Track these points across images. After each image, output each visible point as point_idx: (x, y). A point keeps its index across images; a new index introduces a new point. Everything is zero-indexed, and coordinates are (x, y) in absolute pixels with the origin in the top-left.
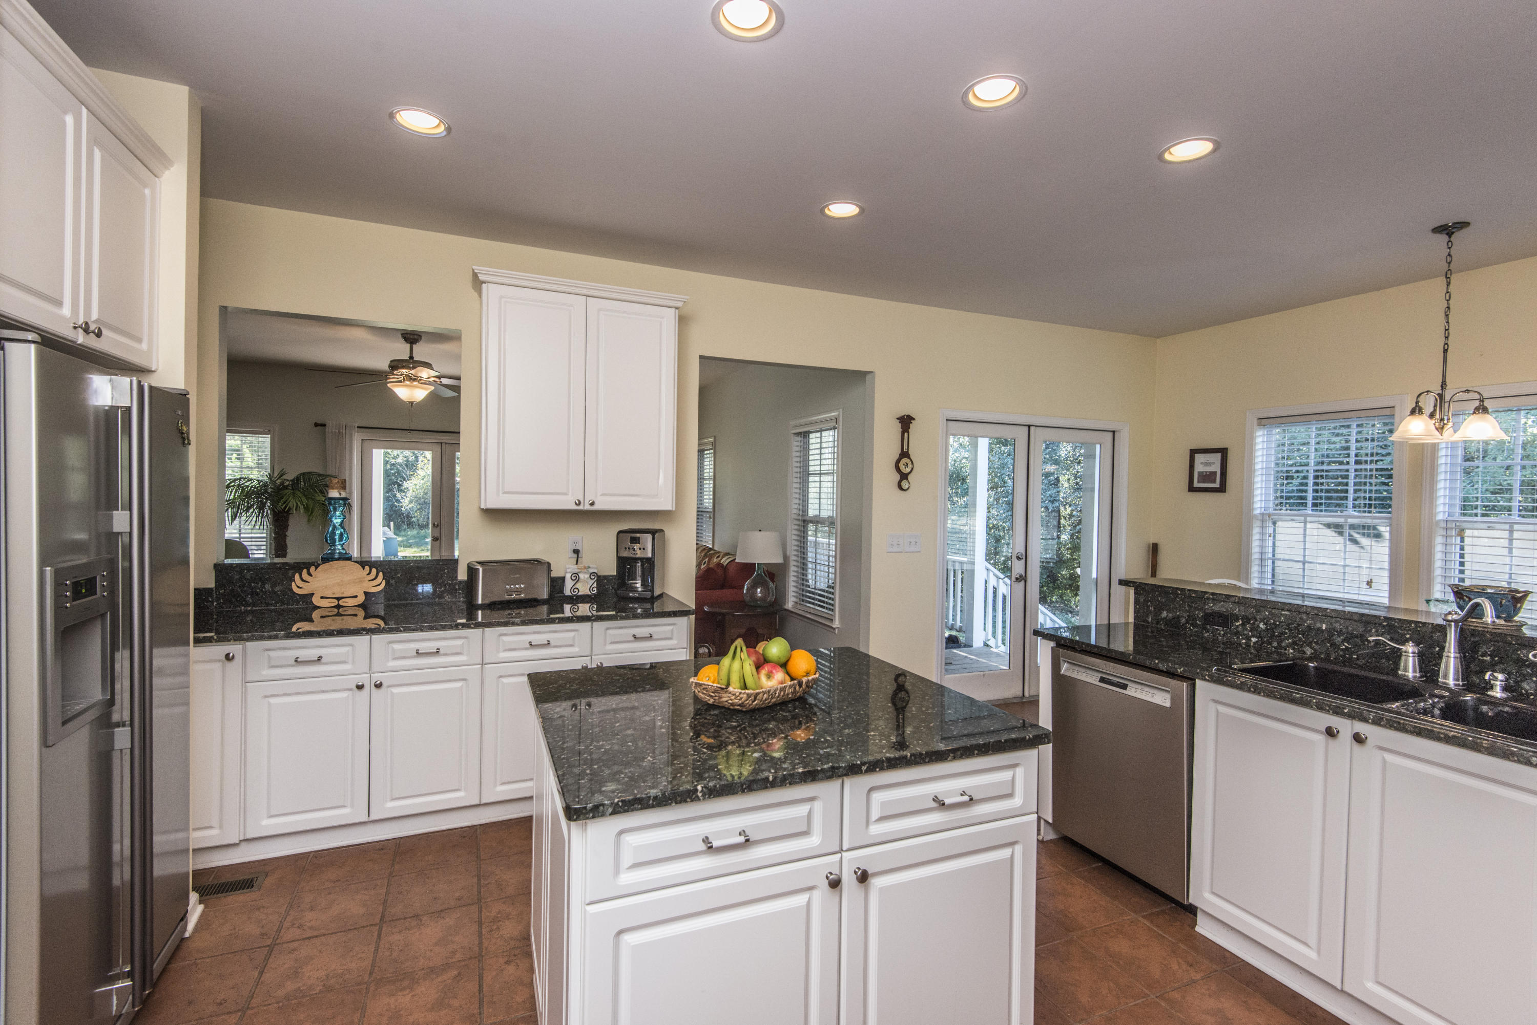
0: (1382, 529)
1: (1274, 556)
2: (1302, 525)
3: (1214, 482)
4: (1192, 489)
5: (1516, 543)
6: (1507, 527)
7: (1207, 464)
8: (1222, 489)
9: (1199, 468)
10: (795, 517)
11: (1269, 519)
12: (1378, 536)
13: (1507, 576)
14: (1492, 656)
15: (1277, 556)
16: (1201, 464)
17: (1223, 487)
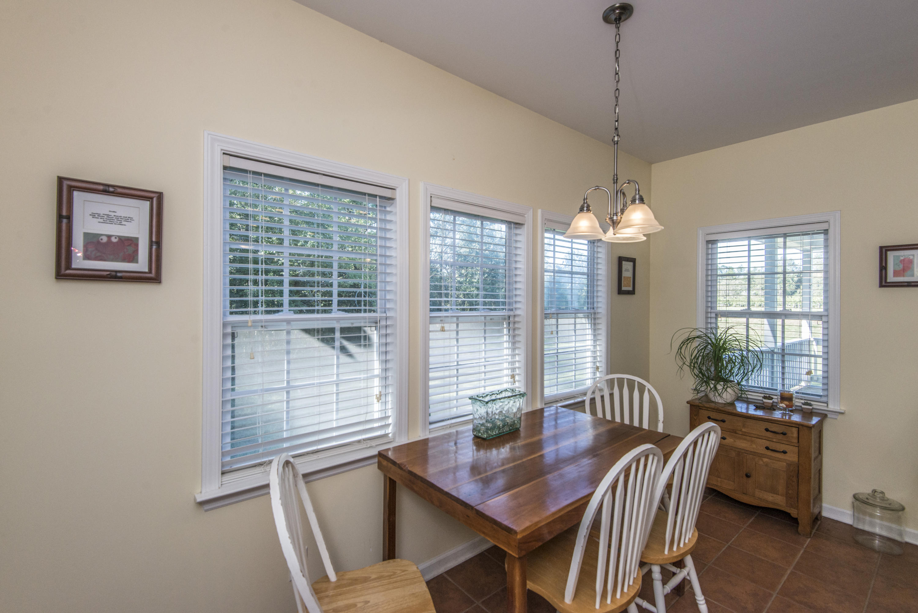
6: (455, 320)
12: (366, 341)
13: (456, 364)
16: (93, 215)
17: (154, 271)
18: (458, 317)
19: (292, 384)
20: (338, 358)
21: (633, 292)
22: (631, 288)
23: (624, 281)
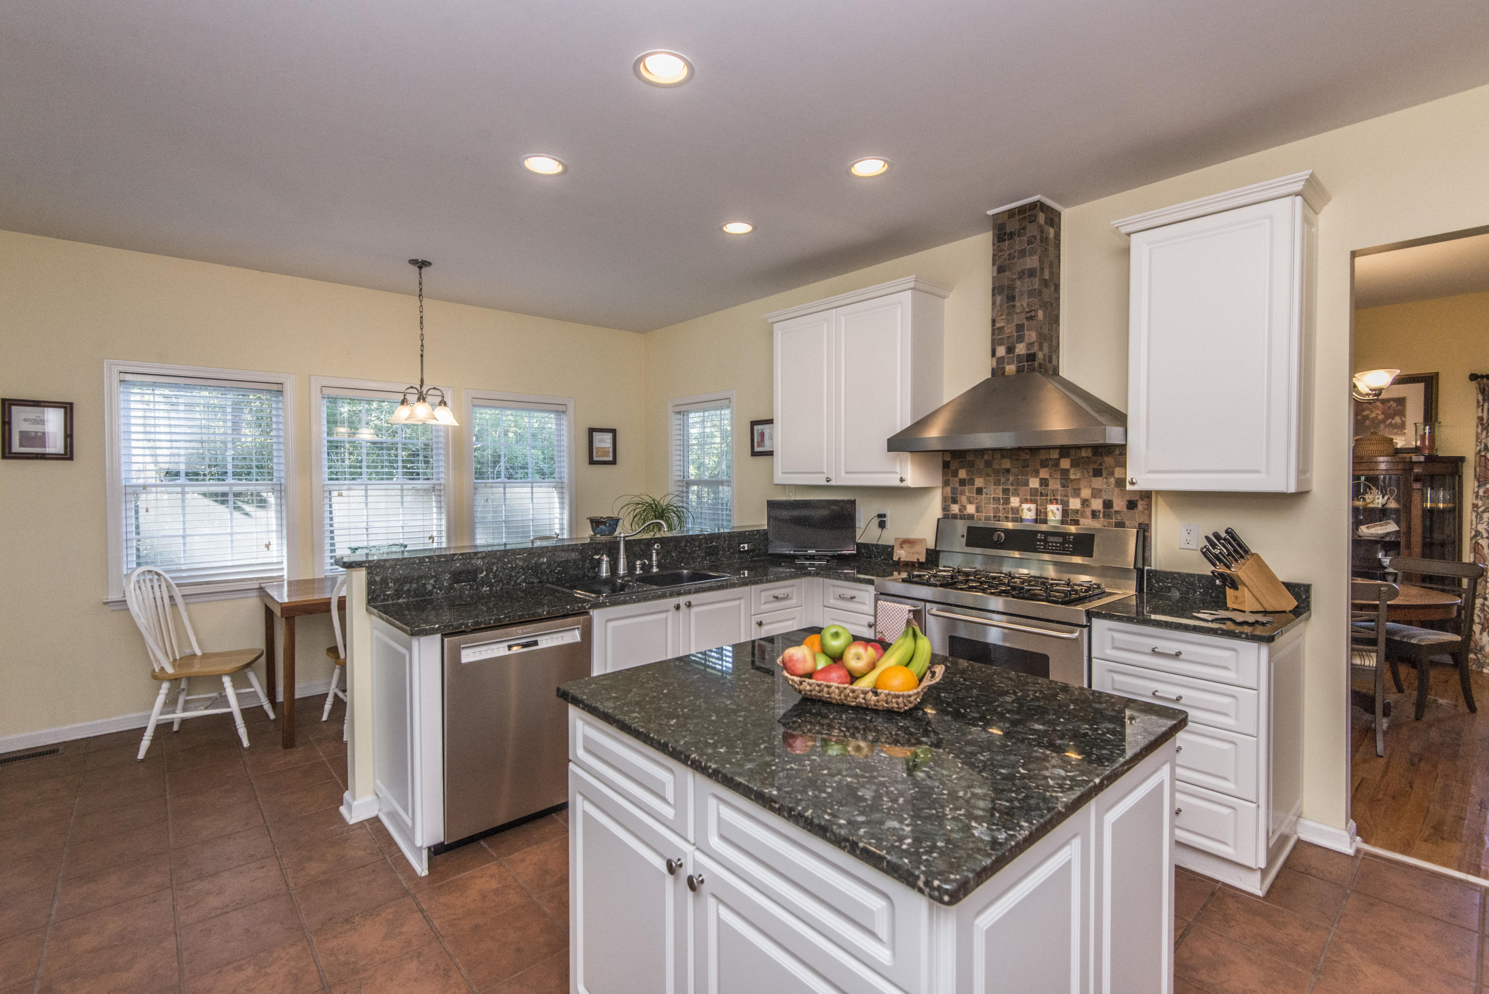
0: (266, 496)
1: (138, 534)
2: (179, 496)
4: (9, 455)
5: (370, 499)
6: (363, 487)
7: (36, 422)
8: (67, 457)
12: (262, 503)
13: (365, 524)
15: (145, 534)
16: (25, 420)
17: (68, 453)
18: (366, 485)
19: (188, 532)
20: (231, 514)
21: (614, 462)
22: (610, 458)
23: (597, 452)
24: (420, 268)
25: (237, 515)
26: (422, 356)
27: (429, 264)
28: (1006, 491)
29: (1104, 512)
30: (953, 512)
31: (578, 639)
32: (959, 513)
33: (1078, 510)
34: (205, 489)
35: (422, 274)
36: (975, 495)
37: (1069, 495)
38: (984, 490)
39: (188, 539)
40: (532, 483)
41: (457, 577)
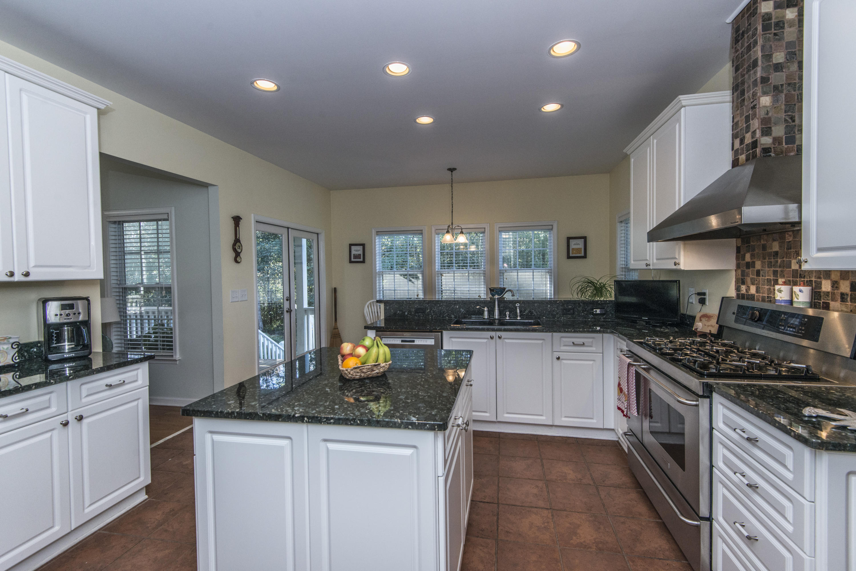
0: (419, 275)
1: (383, 289)
2: (393, 275)
3: (360, 258)
4: (351, 262)
5: (455, 277)
6: (453, 272)
7: (357, 251)
8: (363, 262)
9: (353, 252)
10: (114, 286)
11: (381, 274)
12: (417, 278)
13: (453, 289)
14: (503, 308)
15: (384, 289)
19: (396, 289)
20: (408, 283)
21: (585, 257)
22: (582, 254)
23: (572, 251)
24: (452, 172)
25: (410, 283)
26: (452, 212)
27: (455, 169)
28: (775, 273)
29: (851, 295)
30: (742, 292)
31: (433, 343)
32: (746, 293)
33: (828, 292)
34: (401, 273)
35: (453, 175)
36: (755, 277)
37: (822, 276)
38: (761, 272)
39: (396, 291)
40: (533, 270)
41: (417, 311)
